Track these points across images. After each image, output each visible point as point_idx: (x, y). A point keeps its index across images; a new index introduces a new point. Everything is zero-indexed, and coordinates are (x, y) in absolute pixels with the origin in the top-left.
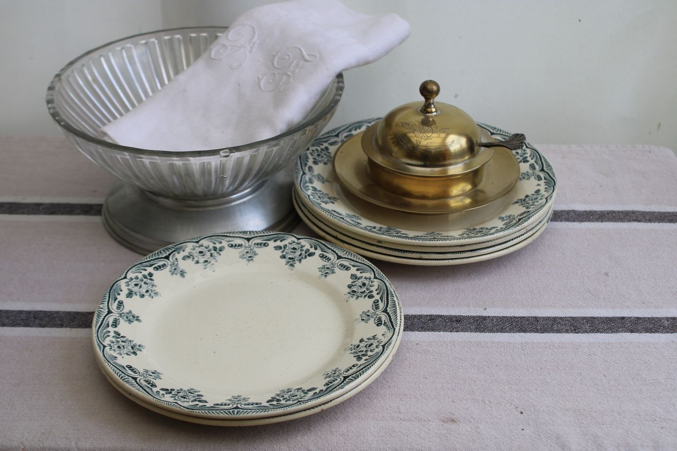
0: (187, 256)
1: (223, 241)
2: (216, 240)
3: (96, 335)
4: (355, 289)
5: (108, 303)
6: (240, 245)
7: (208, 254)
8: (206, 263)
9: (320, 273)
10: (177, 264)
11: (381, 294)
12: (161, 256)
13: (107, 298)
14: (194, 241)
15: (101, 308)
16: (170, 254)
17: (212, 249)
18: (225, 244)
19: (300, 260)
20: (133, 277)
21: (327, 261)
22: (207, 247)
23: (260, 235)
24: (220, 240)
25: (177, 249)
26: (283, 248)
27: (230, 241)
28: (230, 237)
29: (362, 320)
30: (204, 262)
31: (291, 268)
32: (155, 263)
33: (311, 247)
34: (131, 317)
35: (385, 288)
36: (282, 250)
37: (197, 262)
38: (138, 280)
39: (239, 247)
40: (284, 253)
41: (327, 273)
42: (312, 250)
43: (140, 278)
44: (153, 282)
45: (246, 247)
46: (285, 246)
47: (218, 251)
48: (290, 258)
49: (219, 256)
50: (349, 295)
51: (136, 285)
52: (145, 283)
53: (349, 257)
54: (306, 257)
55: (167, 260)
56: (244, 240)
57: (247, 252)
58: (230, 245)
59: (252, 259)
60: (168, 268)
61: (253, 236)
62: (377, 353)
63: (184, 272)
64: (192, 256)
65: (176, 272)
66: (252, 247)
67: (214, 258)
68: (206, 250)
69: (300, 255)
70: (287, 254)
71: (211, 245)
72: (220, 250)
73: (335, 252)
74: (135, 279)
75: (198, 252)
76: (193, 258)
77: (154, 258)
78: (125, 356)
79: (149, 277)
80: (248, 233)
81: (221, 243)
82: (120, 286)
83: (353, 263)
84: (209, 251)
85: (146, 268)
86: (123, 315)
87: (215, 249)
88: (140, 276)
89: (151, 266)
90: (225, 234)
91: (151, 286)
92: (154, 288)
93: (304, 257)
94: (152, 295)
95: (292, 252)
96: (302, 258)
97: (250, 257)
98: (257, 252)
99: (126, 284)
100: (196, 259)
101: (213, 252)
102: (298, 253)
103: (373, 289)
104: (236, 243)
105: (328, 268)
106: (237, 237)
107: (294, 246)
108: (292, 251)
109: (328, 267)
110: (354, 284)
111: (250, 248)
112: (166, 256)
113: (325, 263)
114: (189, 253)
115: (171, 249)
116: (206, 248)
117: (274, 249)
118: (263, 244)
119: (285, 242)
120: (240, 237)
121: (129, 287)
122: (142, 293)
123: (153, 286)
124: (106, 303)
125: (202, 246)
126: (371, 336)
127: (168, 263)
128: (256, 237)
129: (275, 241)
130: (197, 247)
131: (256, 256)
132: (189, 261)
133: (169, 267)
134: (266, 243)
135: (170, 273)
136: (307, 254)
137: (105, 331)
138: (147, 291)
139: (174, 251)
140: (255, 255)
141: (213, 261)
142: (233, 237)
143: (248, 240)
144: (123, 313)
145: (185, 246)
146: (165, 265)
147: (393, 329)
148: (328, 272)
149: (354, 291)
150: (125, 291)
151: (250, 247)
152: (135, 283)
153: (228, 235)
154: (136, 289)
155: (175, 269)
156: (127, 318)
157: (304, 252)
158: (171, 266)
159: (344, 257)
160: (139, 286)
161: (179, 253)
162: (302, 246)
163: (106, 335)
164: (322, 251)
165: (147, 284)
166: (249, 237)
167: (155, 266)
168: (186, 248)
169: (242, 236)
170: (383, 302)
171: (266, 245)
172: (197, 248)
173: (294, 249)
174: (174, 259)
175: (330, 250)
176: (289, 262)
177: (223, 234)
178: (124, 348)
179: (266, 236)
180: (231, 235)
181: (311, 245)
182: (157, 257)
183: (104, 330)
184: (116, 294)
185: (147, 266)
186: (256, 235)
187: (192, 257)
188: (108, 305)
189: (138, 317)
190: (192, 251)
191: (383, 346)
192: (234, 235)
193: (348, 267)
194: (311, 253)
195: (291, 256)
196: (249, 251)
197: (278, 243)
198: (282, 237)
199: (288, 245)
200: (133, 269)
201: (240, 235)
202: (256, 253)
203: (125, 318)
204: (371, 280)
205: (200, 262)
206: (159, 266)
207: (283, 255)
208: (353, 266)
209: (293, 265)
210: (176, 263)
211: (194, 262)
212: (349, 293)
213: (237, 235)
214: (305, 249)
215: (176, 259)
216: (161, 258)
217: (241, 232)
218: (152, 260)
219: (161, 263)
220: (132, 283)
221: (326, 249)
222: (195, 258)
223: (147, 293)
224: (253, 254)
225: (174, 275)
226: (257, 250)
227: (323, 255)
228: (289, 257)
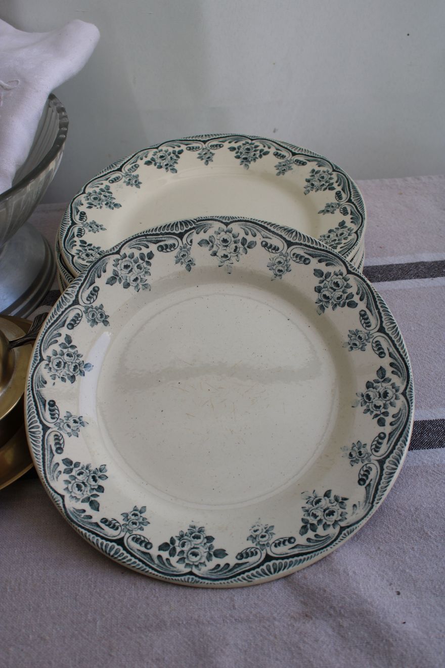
0: (206, 240)
1: (258, 234)
2: (250, 230)
3: (41, 338)
4: (372, 395)
5: (80, 288)
6: (276, 249)
7: (233, 246)
8: (224, 259)
9: (347, 340)
10: (189, 250)
11: (395, 427)
12: (174, 231)
13: (83, 279)
14: (224, 221)
15: (68, 294)
16: (186, 231)
17: (240, 241)
18: (259, 239)
19: (335, 305)
20: (128, 254)
21: (364, 325)
22: (237, 235)
23: (306, 243)
24: (255, 230)
25: (198, 227)
26: (324, 277)
27: (267, 237)
28: (270, 230)
29: (351, 455)
30: (222, 257)
31: (320, 311)
32: (163, 239)
33: (357, 294)
34: (99, 316)
35: (405, 421)
36: (321, 279)
37: (215, 254)
38: (132, 260)
39: (274, 251)
40: (322, 285)
41: (355, 344)
42: (356, 299)
43: (135, 257)
44: (149, 267)
45: (281, 254)
46: (328, 275)
47: (246, 246)
48: (325, 296)
49: (244, 254)
50: (360, 398)
51: (126, 267)
52: (139, 267)
53: (393, 337)
54: (343, 306)
55: (179, 239)
56: (284, 242)
57: (280, 262)
58: (264, 243)
59: (280, 275)
60: (175, 252)
61: (297, 241)
62: (328, 537)
63: (192, 264)
64: (212, 242)
65: (183, 260)
66: (289, 258)
67: (237, 256)
68: (233, 239)
69: (338, 298)
70: (324, 288)
71: (242, 235)
72: (249, 247)
73: (381, 317)
74: (129, 257)
75: (222, 239)
76: (213, 246)
77: (166, 231)
78: (58, 380)
79: (146, 259)
80: (294, 234)
81: (255, 235)
82: (107, 263)
83: (392, 350)
84: (235, 242)
85: (149, 244)
86: (90, 309)
87: (244, 241)
88: (137, 254)
89: (156, 242)
90: (266, 225)
91: (144, 272)
92: (147, 277)
93: (342, 302)
94: (140, 286)
95: (332, 288)
96: (339, 304)
97: (280, 271)
98: (291, 268)
99: (114, 263)
100: (215, 249)
101: (240, 245)
102: (338, 293)
103: (392, 411)
104: (272, 244)
105: (360, 338)
106: (278, 235)
107: (338, 280)
108: (333, 286)
109: (361, 335)
110: (375, 385)
111: (286, 257)
112: (180, 233)
113: (360, 328)
114: (210, 237)
115: (191, 225)
116: (234, 237)
117: (313, 272)
118: (303, 259)
119: (331, 269)
120: (281, 236)
121: (116, 269)
122: (128, 281)
123: (146, 272)
124: (78, 286)
125: (230, 232)
126: (341, 495)
127: (180, 243)
128: (301, 244)
129: (320, 261)
130: (223, 231)
131: (288, 273)
132: (206, 249)
133: (178, 250)
134: (308, 259)
135: (175, 259)
136: (347, 301)
137: (55, 332)
138: (136, 280)
139: (194, 228)
140: (287, 270)
141: (234, 259)
142: (273, 233)
143: (290, 244)
144: (92, 307)
145: (211, 224)
146: (174, 245)
147: (370, 505)
148: (358, 343)
149: (368, 397)
150: (109, 274)
151: (287, 255)
152: (126, 264)
153: (269, 227)
154: (123, 273)
155: (184, 256)
156: (93, 315)
157: (346, 295)
158: (181, 250)
159: (387, 332)
160: (130, 269)
161: (197, 233)
162: (348, 286)
163: (53, 340)
164: (367, 307)
165: (141, 269)
166: (292, 241)
167: (162, 243)
168: (210, 227)
169: (284, 236)
170: (389, 445)
171: (307, 262)
172: (223, 233)
173: (337, 284)
174: (189, 241)
175: (376, 311)
176: (321, 301)
177: (263, 224)
178: (64, 367)
179: (313, 248)
180: (272, 229)
181: (359, 289)
182: (170, 231)
183: (55, 330)
184: (96, 275)
185: (151, 242)
186: (302, 242)
187: (211, 244)
188: (78, 292)
189: (107, 317)
190: (215, 236)
191: (342, 529)
192: (275, 230)
193: (383, 353)
194: (353, 301)
195: (328, 294)
196: (282, 261)
197: (322, 267)
198: (330, 259)
199: (332, 274)
200: (133, 242)
201: (283, 234)
202: (289, 269)
203: (90, 316)
204: (398, 393)
205: (217, 254)
206: (166, 245)
207: (319, 286)
208: (391, 355)
209: (324, 309)
210: (189, 246)
211: (211, 252)
212: (362, 396)
213: (279, 232)
214: (349, 291)
215: (191, 241)
216: (174, 234)
217: (285, 229)
218: (161, 234)
219: (169, 242)
220: (123, 263)
221: (373, 307)
222: (215, 246)
223: (134, 283)
224: (286, 268)
225: (180, 264)
226: (293, 264)
227: (365, 314)
228: (324, 293)
